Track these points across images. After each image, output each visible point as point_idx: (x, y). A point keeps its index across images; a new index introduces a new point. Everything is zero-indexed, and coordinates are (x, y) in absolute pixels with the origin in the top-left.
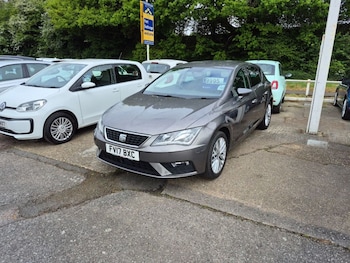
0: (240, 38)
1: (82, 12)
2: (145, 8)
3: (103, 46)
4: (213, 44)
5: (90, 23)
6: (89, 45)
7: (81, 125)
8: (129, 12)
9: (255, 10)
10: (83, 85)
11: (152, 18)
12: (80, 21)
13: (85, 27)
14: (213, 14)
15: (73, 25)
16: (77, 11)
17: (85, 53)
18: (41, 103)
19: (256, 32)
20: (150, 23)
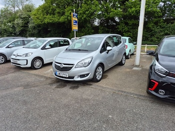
0: (119, 26)
1: (47, 17)
2: (74, 16)
3: (56, 32)
4: (107, 29)
5: (50, 21)
6: (50, 31)
7: (45, 62)
8: (68, 16)
9: (125, 14)
10: (46, 47)
11: (77, 20)
12: (46, 21)
13: (49, 23)
14: (106, 16)
15: (43, 22)
16: (45, 16)
17: (48, 35)
18: (31, 54)
19: (127, 24)
20: (76, 22)
